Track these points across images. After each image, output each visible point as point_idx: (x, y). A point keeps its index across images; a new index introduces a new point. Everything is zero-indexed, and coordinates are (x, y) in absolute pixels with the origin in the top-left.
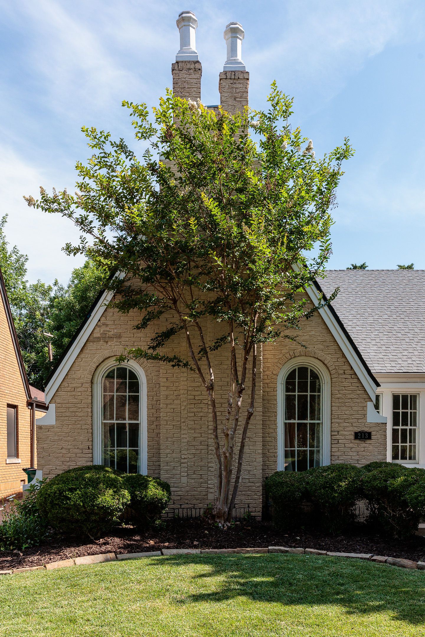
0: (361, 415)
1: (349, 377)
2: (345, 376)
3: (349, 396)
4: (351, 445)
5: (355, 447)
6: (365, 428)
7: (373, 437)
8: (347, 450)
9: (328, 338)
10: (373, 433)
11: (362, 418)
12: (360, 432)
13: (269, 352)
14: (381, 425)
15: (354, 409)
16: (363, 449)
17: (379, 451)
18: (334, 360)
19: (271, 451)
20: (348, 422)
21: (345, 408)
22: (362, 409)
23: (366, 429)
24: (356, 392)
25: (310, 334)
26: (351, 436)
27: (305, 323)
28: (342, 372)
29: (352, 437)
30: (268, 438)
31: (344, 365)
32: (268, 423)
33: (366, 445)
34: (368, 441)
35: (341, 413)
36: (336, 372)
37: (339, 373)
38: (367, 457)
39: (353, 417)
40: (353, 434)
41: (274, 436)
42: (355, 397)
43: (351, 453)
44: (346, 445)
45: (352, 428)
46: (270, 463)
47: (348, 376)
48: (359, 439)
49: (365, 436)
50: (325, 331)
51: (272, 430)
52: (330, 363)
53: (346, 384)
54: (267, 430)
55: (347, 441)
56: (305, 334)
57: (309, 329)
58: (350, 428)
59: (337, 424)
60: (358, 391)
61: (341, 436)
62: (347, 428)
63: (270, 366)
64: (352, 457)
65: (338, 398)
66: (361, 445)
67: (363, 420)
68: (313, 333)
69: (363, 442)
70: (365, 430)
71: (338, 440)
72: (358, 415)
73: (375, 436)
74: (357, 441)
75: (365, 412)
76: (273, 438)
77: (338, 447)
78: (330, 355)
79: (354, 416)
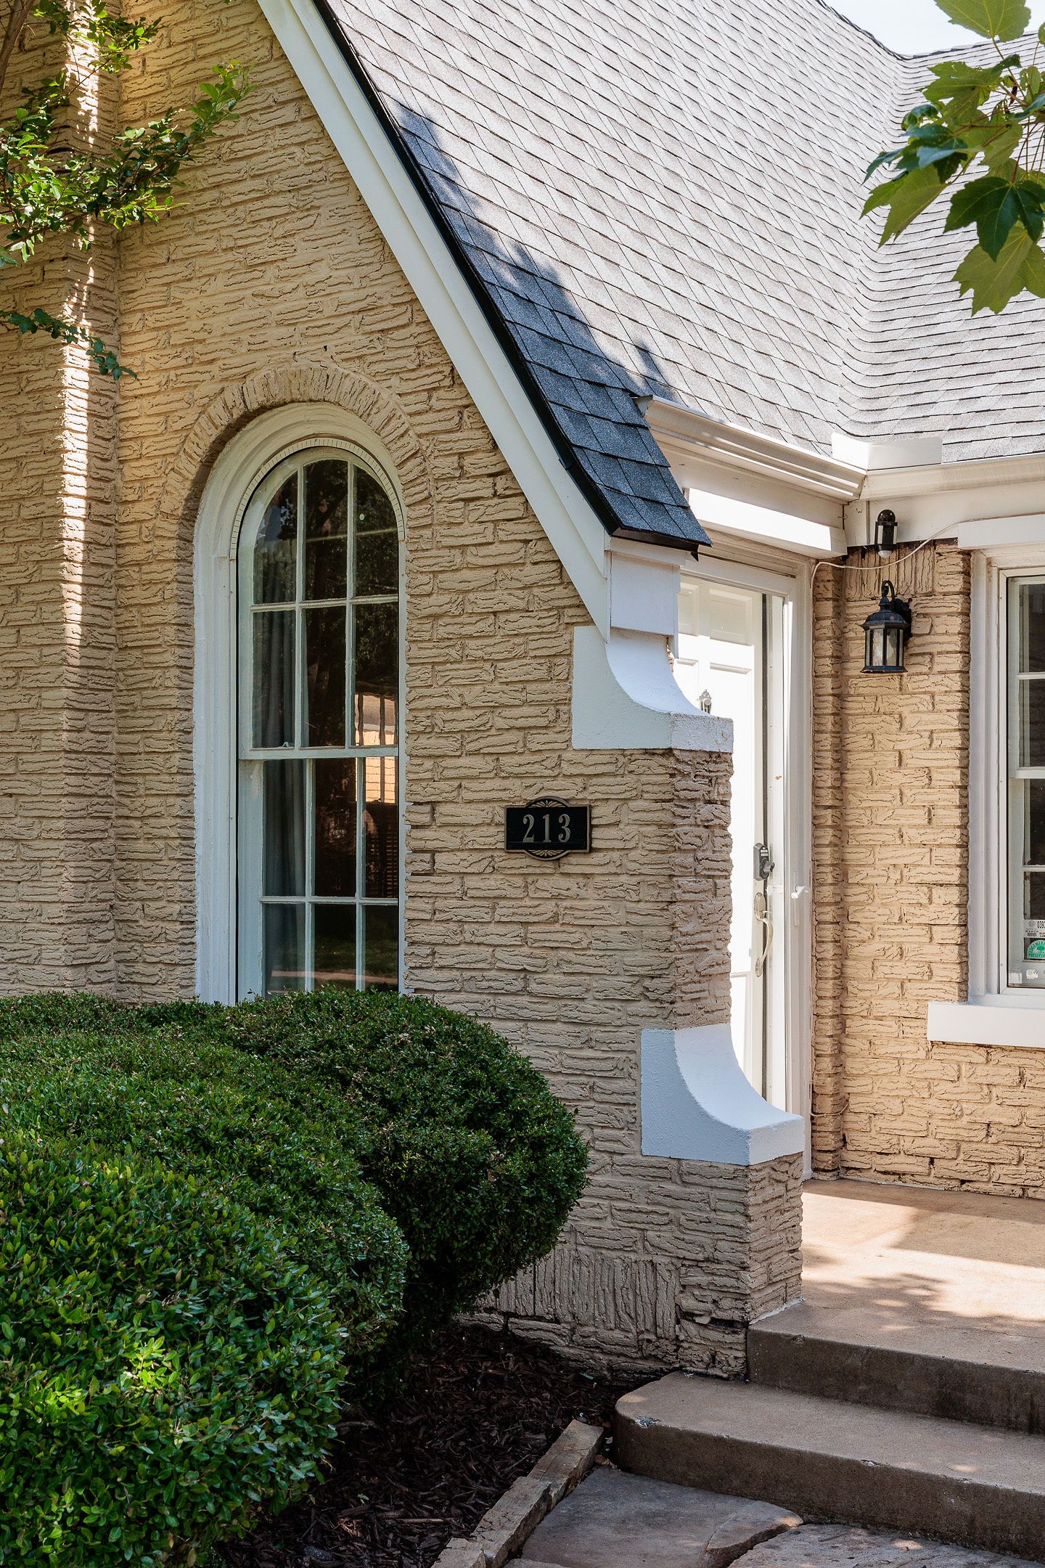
0: (541, 704)
1: (483, 488)
2: (464, 489)
3: (481, 601)
4: (493, 883)
5: (510, 892)
6: (560, 782)
7: (599, 837)
8: (473, 913)
9: (385, 291)
10: (601, 813)
11: (543, 722)
12: (530, 808)
13: (144, 401)
14: (641, 763)
15: (511, 670)
16: (550, 907)
17: (634, 919)
18: (415, 405)
19: (152, 908)
20: (476, 753)
21: (462, 672)
22: (542, 673)
23: (567, 791)
24: (515, 572)
25: (310, 279)
26: (493, 830)
27: (288, 226)
28: (446, 465)
29: (497, 836)
30: (141, 845)
31: (459, 427)
32: (140, 764)
33: (564, 883)
34: (576, 863)
35: (444, 702)
36: (424, 473)
37: (438, 472)
38: (570, 956)
39: (500, 723)
40: (501, 817)
41: (164, 832)
42: (513, 602)
43: (492, 928)
44: (471, 882)
45: (498, 783)
46: (151, 970)
47: (478, 484)
48: (528, 847)
49: (556, 829)
50: (370, 251)
51: (155, 801)
52: (394, 423)
53: (469, 532)
54: (138, 802)
55: (476, 856)
56: (289, 286)
57: (304, 255)
58: (489, 784)
59: (428, 764)
60: (529, 569)
61: (443, 834)
62: (474, 785)
63: (149, 472)
64: (500, 953)
65: (436, 617)
66: (542, 883)
67: (551, 736)
68: (322, 271)
69: (549, 867)
70: (562, 795)
71: (433, 852)
72: (526, 710)
73: (613, 832)
74: (521, 861)
75: (563, 688)
76: (160, 843)
77: (436, 896)
78: (395, 381)
79: (507, 713)
